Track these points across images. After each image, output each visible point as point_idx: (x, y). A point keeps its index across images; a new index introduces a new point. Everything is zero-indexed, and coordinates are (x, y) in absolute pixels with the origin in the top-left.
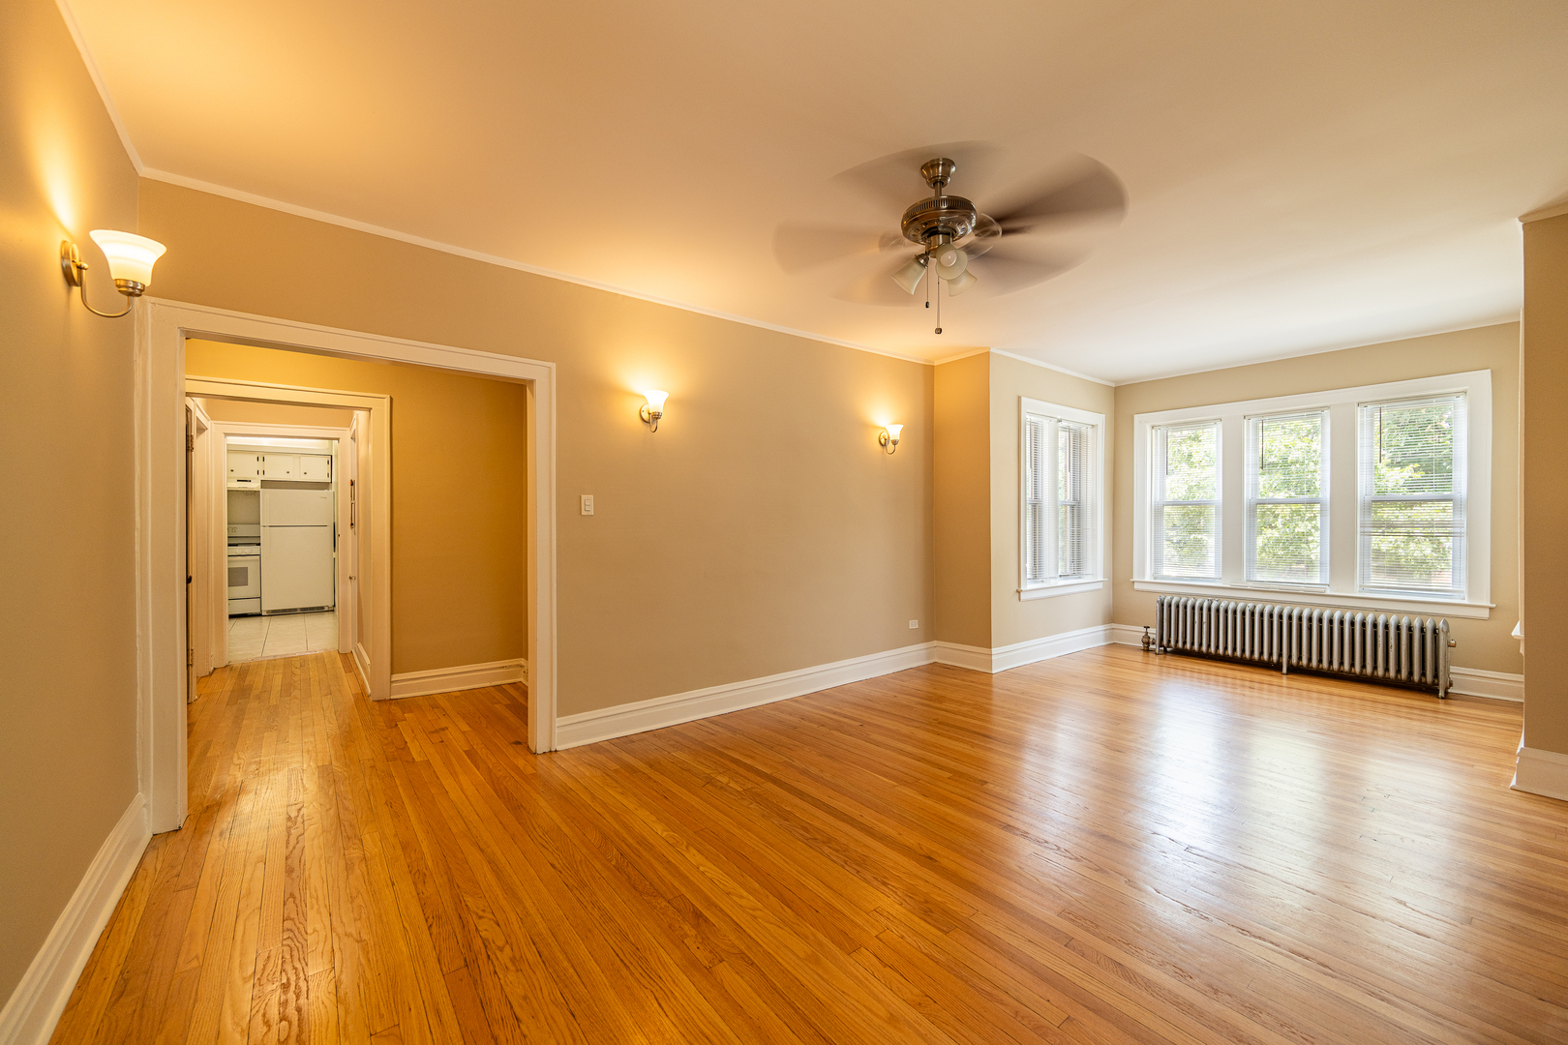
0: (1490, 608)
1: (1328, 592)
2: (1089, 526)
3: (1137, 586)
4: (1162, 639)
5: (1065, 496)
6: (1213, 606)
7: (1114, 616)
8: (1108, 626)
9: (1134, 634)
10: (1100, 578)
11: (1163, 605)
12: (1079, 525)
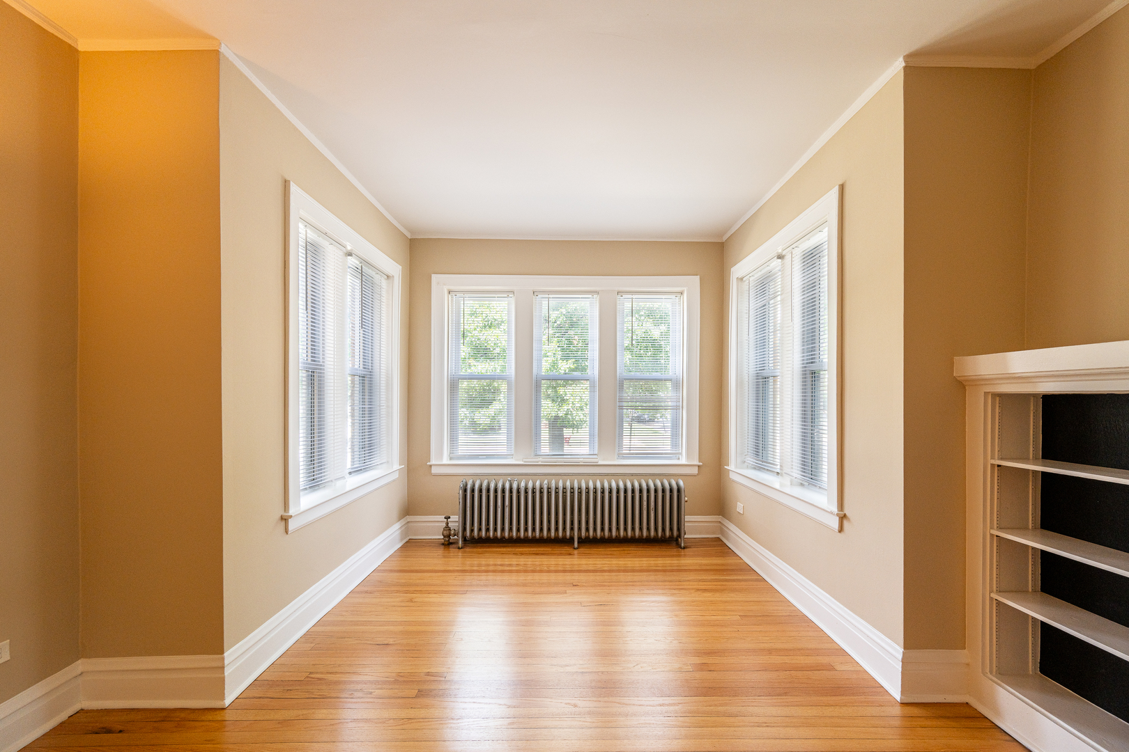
0: (699, 466)
1: (600, 463)
2: (383, 403)
3: (434, 470)
4: (464, 529)
5: (353, 362)
6: (515, 486)
7: (410, 509)
8: (403, 521)
9: (432, 526)
10: (397, 466)
11: (465, 490)
12: (371, 402)
